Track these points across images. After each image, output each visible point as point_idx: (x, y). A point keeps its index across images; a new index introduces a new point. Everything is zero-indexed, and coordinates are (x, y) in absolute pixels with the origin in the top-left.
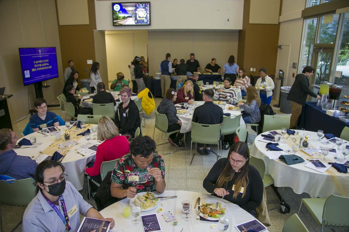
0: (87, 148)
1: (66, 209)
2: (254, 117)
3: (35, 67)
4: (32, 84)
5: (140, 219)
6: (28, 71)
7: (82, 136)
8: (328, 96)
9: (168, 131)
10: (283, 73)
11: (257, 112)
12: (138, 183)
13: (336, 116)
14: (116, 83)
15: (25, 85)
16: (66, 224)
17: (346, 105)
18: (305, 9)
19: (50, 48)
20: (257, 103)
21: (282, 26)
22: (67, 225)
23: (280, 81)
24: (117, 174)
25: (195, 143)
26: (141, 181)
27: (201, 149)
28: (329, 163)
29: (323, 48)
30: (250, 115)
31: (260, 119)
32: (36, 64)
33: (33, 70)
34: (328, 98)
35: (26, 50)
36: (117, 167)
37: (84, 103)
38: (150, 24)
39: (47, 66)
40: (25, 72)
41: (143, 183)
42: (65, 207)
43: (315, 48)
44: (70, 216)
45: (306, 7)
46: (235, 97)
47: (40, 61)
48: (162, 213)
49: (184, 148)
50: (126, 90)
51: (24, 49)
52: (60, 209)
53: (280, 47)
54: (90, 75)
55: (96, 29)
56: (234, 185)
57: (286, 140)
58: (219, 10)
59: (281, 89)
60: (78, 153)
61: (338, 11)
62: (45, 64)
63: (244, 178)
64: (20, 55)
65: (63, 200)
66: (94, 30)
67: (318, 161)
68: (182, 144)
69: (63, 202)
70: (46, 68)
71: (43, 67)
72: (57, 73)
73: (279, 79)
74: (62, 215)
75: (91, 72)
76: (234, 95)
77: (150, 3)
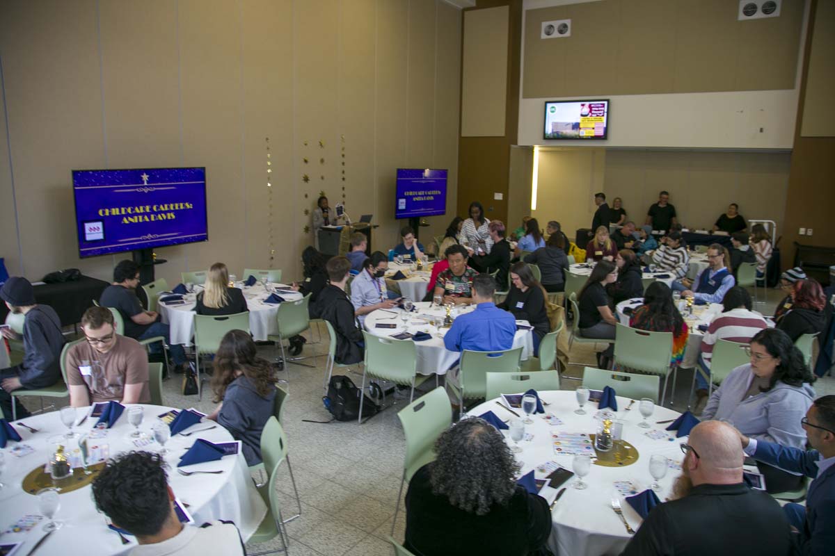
4: (406, 218)
15: (397, 218)
38: (605, 137)
51: (404, 170)
55: (516, 144)
58: (741, 112)
64: (398, 177)
66: (514, 146)
72: (444, 208)
77: (608, 100)
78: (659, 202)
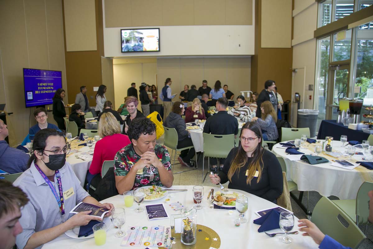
0: (89, 155)
1: (62, 188)
2: (271, 133)
3: (39, 89)
4: (35, 106)
5: (144, 208)
6: (31, 93)
7: (84, 146)
8: (348, 111)
9: (178, 147)
10: (300, 96)
11: (274, 128)
12: (142, 176)
13: (359, 129)
14: (123, 107)
15: (27, 106)
16: (60, 206)
17: (369, 118)
18: (317, 29)
19: (56, 72)
20: (273, 118)
21: (295, 50)
22: (61, 208)
23: (297, 104)
24: (120, 166)
25: (208, 157)
26: (145, 173)
27: (214, 167)
28: (357, 162)
29: (339, 65)
30: (267, 131)
31: (277, 136)
32: (40, 86)
33: (37, 92)
34: (348, 113)
35: (31, 71)
36: (118, 158)
37: (89, 124)
38: (159, 51)
39: (51, 89)
40: (28, 93)
41: (148, 176)
42: (61, 185)
43: (330, 66)
44: (65, 197)
45: (318, 27)
46: (249, 115)
47: (45, 84)
48: (169, 203)
49: (196, 168)
50: (132, 100)
51: (29, 70)
52: (56, 186)
53: (294, 71)
54: (96, 98)
55: (104, 56)
56: (247, 171)
57: (308, 147)
58: (230, 36)
59: (298, 112)
60: (79, 158)
61: (350, 26)
62: (49, 88)
63: (258, 162)
64: (24, 75)
65: (59, 177)
66: (102, 57)
67: (345, 161)
68: (193, 164)
69: (59, 179)
70: (50, 92)
71: (47, 91)
73: (296, 102)
74: (57, 194)
75: (98, 95)
76: (248, 113)
77: (159, 29)
78: (203, 87)
